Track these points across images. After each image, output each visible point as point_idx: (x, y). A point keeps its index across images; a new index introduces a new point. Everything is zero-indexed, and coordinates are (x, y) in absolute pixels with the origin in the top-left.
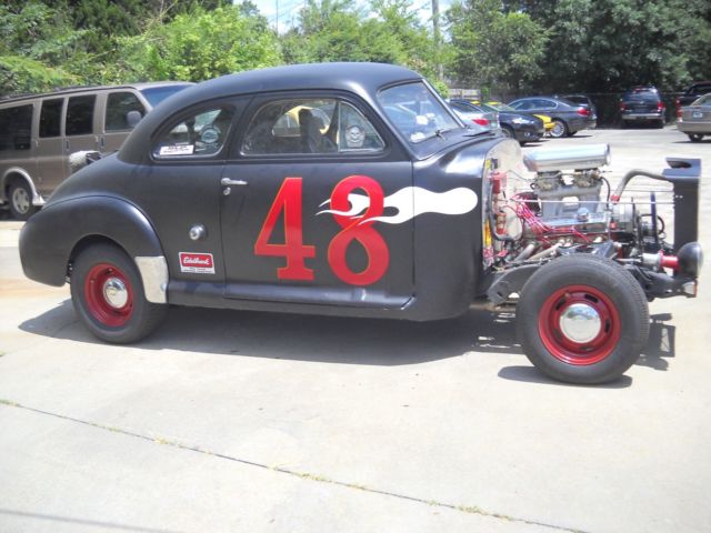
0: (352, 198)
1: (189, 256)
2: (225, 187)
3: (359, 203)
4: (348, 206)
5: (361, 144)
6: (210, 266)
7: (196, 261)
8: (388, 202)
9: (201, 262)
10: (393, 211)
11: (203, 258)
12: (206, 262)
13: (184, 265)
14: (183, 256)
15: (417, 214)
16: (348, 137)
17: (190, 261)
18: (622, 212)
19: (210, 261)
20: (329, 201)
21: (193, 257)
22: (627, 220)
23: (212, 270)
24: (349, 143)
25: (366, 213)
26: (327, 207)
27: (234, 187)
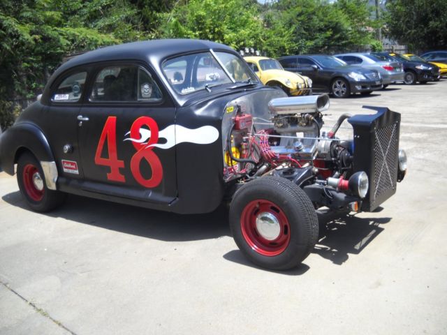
0: (142, 131)
1: (66, 162)
2: (80, 121)
3: (146, 134)
4: (139, 136)
5: (150, 95)
6: (75, 169)
7: (70, 166)
8: (161, 134)
9: (72, 167)
10: (163, 141)
11: (72, 164)
12: (74, 167)
13: (65, 168)
14: (64, 163)
15: (178, 143)
16: (142, 91)
17: (67, 166)
19: (76, 166)
20: (129, 132)
21: (68, 163)
23: (77, 172)
24: (143, 95)
25: (149, 141)
26: (128, 136)
27: (84, 122)
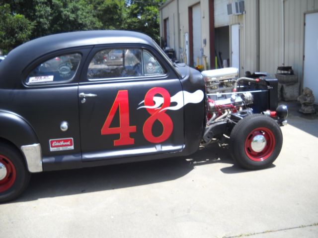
0: (155, 99)
1: (57, 141)
2: (82, 98)
3: (159, 101)
4: (154, 103)
6: (71, 145)
7: (62, 143)
8: (173, 99)
9: (65, 143)
10: (175, 104)
11: (65, 141)
12: (69, 143)
13: (52, 147)
14: (52, 142)
15: (185, 104)
16: (148, 68)
17: (58, 144)
18: (248, 96)
19: (71, 142)
20: (143, 101)
21: (59, 141)
22: (251, 99)
23: (72, 147)
24: (148, 71)
25: (162, 106)
26: (143, 104)
27: (87, 98)
